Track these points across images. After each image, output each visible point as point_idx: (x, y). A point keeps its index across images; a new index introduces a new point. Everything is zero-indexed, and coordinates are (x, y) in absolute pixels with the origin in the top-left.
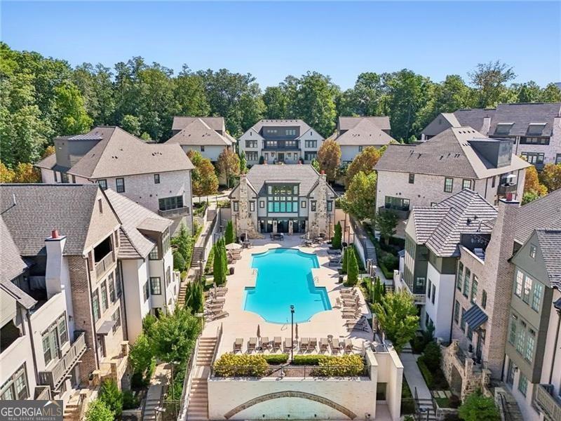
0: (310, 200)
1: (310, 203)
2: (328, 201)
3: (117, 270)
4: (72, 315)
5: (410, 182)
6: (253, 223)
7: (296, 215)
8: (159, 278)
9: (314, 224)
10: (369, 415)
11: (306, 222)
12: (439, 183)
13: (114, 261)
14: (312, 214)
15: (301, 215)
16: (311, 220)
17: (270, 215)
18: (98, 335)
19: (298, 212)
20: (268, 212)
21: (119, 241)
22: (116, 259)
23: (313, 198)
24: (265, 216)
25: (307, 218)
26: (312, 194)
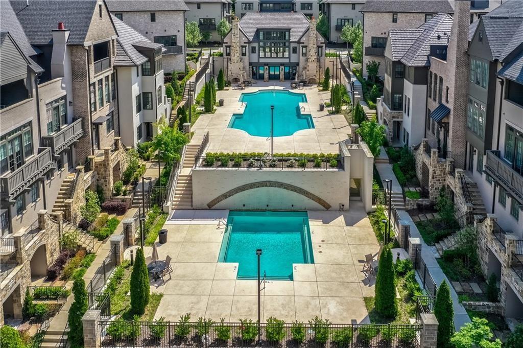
0: (301, 45)
1: (301, 48)
2: (319, 47)
3: (113, 74)
4: (72, 101)
5: (393, 22)
6: (244, 68)
7: (287, 61)
8: (151, 93)
9: (305, 68)
10: (343, 205)
11: (298, 67)
12: (420, 20)
13: (110, 66)
14: (302, 59)
15: (291, 61)
16: (301, 65)
17: (262, 61)
18: (94, 124)
19: (289, 58)
20: (259, 57)
21: (115, 50)
22: (112, 65)
23: (303, 43)
24: (257, 61)
25: (298, 64)
26: (304, 39)
